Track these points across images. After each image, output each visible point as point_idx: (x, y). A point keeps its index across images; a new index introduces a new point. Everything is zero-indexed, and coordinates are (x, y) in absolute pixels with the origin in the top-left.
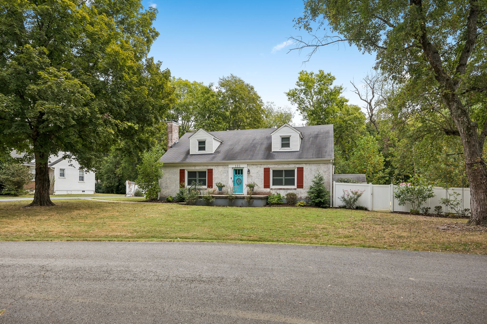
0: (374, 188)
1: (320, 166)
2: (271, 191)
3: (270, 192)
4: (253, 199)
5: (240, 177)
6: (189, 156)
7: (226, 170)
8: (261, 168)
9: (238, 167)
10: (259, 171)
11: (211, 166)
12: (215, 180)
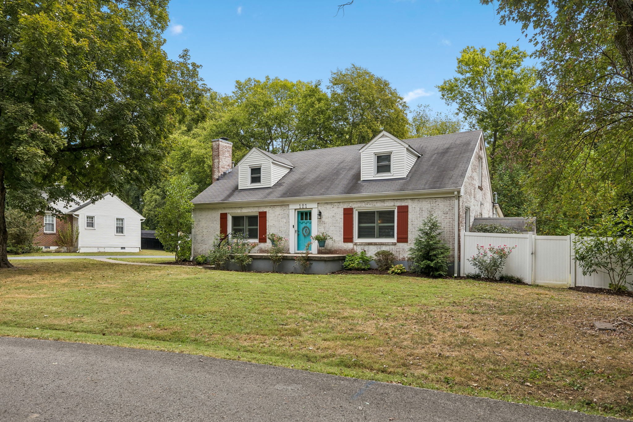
0: (539, 242)
1: (437, 203)
2: (355, 247)
3: (353, 249)
4: (312, 260)
5: (308, 225)
6: (236, 193)
7: (286, 214)
8: (339, 208)
9: (303, 208)
10: (336, 213)
11: (265, 207)
12: (269, 229)
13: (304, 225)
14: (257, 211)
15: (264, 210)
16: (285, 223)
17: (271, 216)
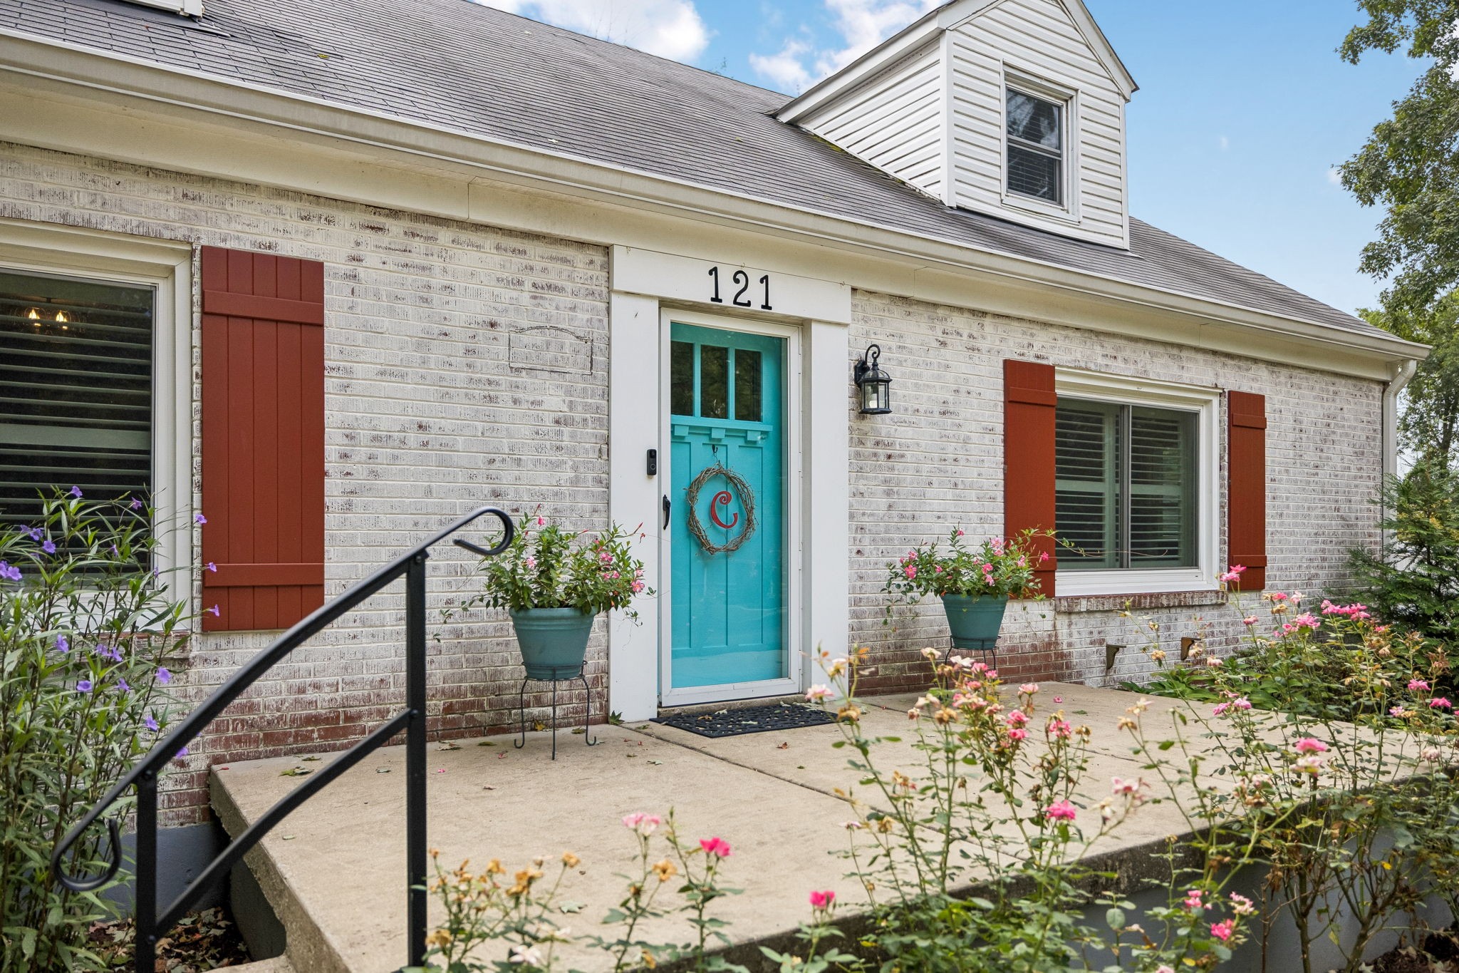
5: (733, 458)
7: (572, 329)
8: (976, 353)
9: (741, 308)
10: (963, 389)
11: (290, 206)
12: (360, 471)
13: (702, 458)
14: (167, 228)
15: (280, 241)
16: (557, 422)
17: (386, 323)
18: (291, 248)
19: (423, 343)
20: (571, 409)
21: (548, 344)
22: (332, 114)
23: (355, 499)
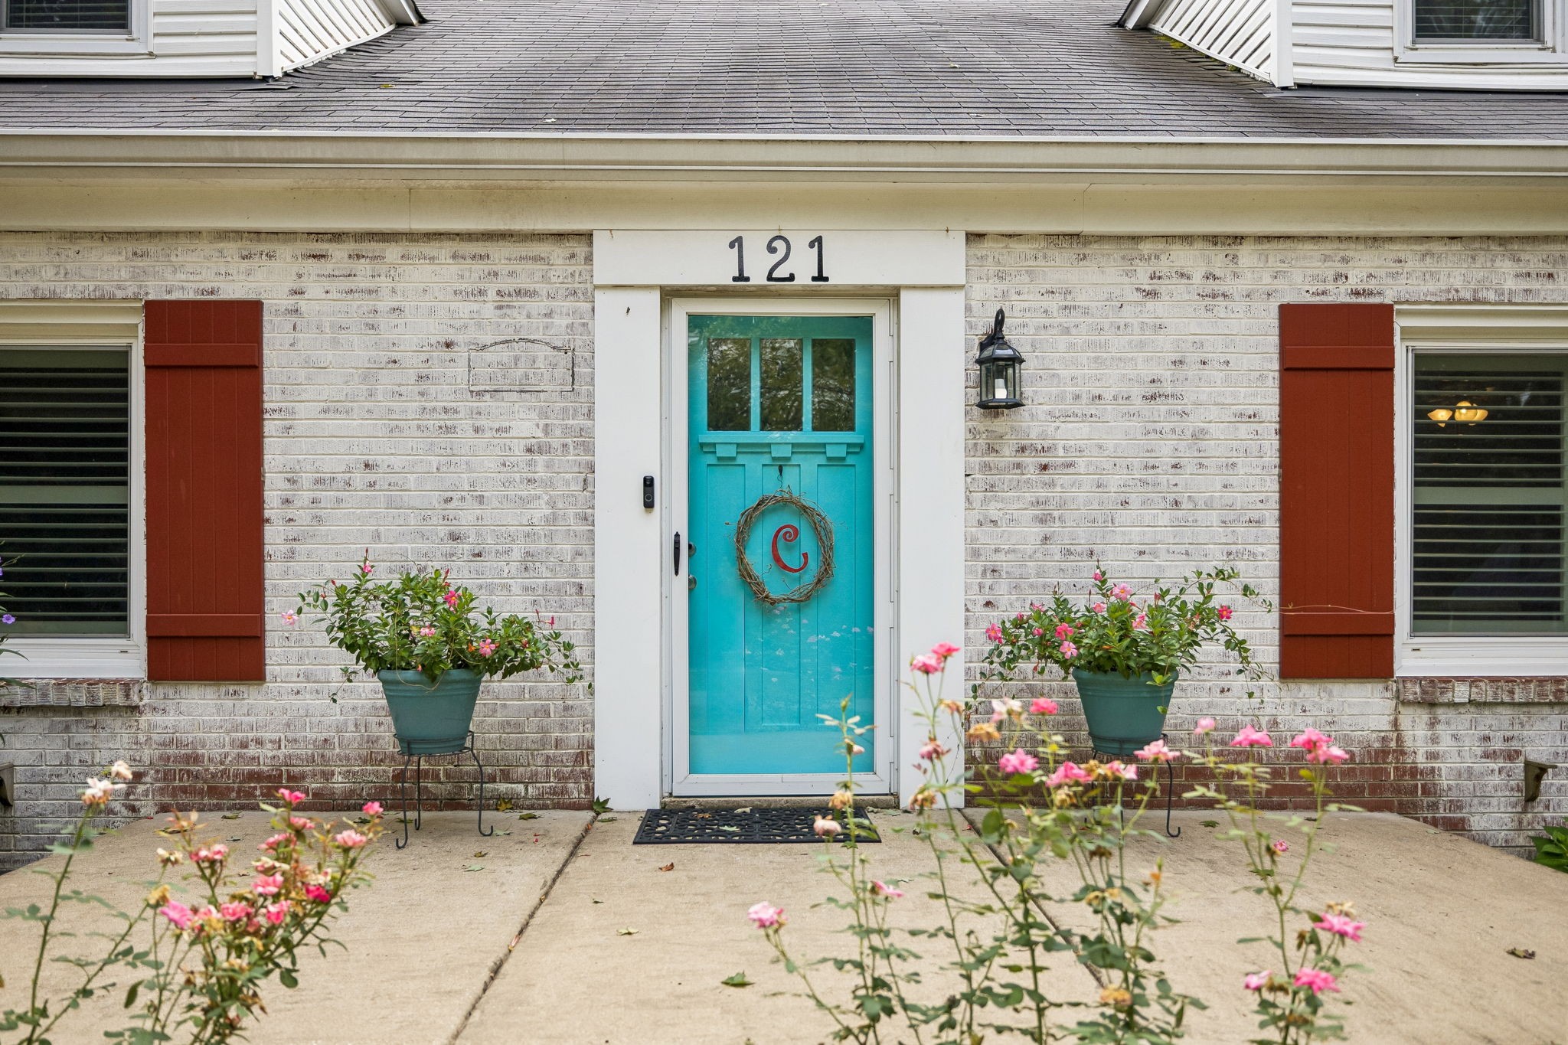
2: (1416, 729)
3: (1392, 752)
5: (805, 480)
7: (547, 339)
8: (1220, 302)
9: (778, 286)
10: (1193, 357)
11: (231, 248)
12: (303, 516)
13: (751, 483)
14: (119, 288)
15: (222, 285)
16: (530, 450)
17: (328, 356)
18: (233, 290)
19: (369, 375)
20: (546, 433)
21: (517, 359)
22: (223, 143)
23: (297, 547)
